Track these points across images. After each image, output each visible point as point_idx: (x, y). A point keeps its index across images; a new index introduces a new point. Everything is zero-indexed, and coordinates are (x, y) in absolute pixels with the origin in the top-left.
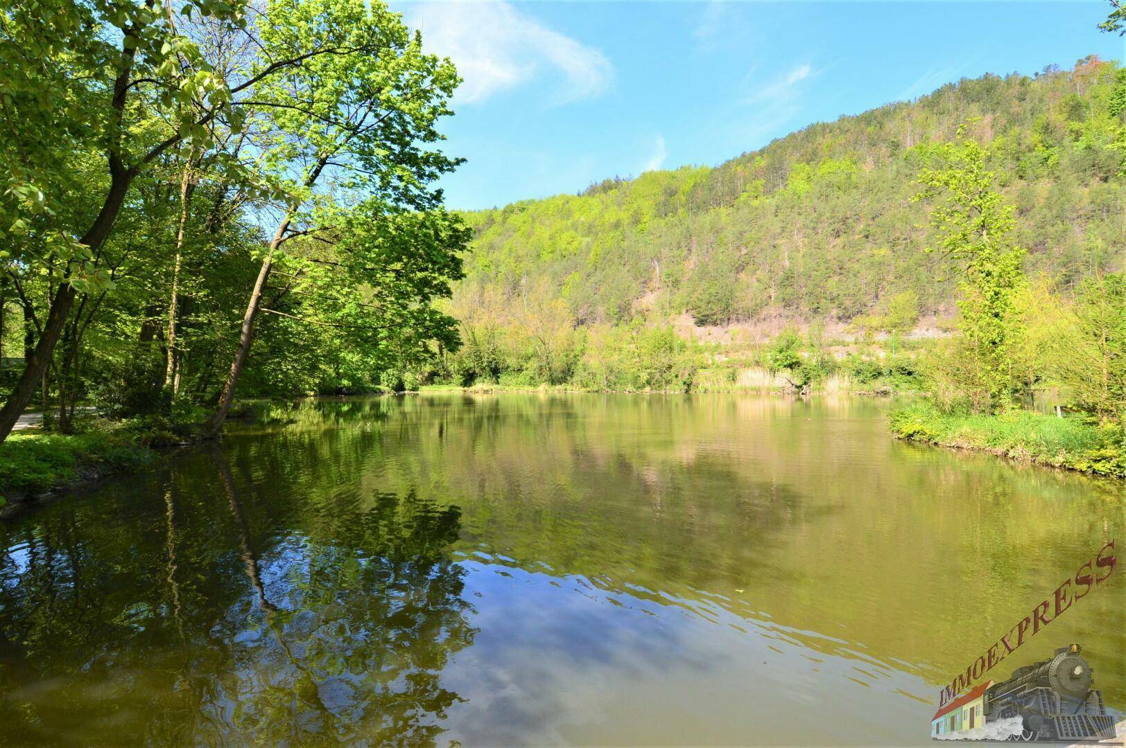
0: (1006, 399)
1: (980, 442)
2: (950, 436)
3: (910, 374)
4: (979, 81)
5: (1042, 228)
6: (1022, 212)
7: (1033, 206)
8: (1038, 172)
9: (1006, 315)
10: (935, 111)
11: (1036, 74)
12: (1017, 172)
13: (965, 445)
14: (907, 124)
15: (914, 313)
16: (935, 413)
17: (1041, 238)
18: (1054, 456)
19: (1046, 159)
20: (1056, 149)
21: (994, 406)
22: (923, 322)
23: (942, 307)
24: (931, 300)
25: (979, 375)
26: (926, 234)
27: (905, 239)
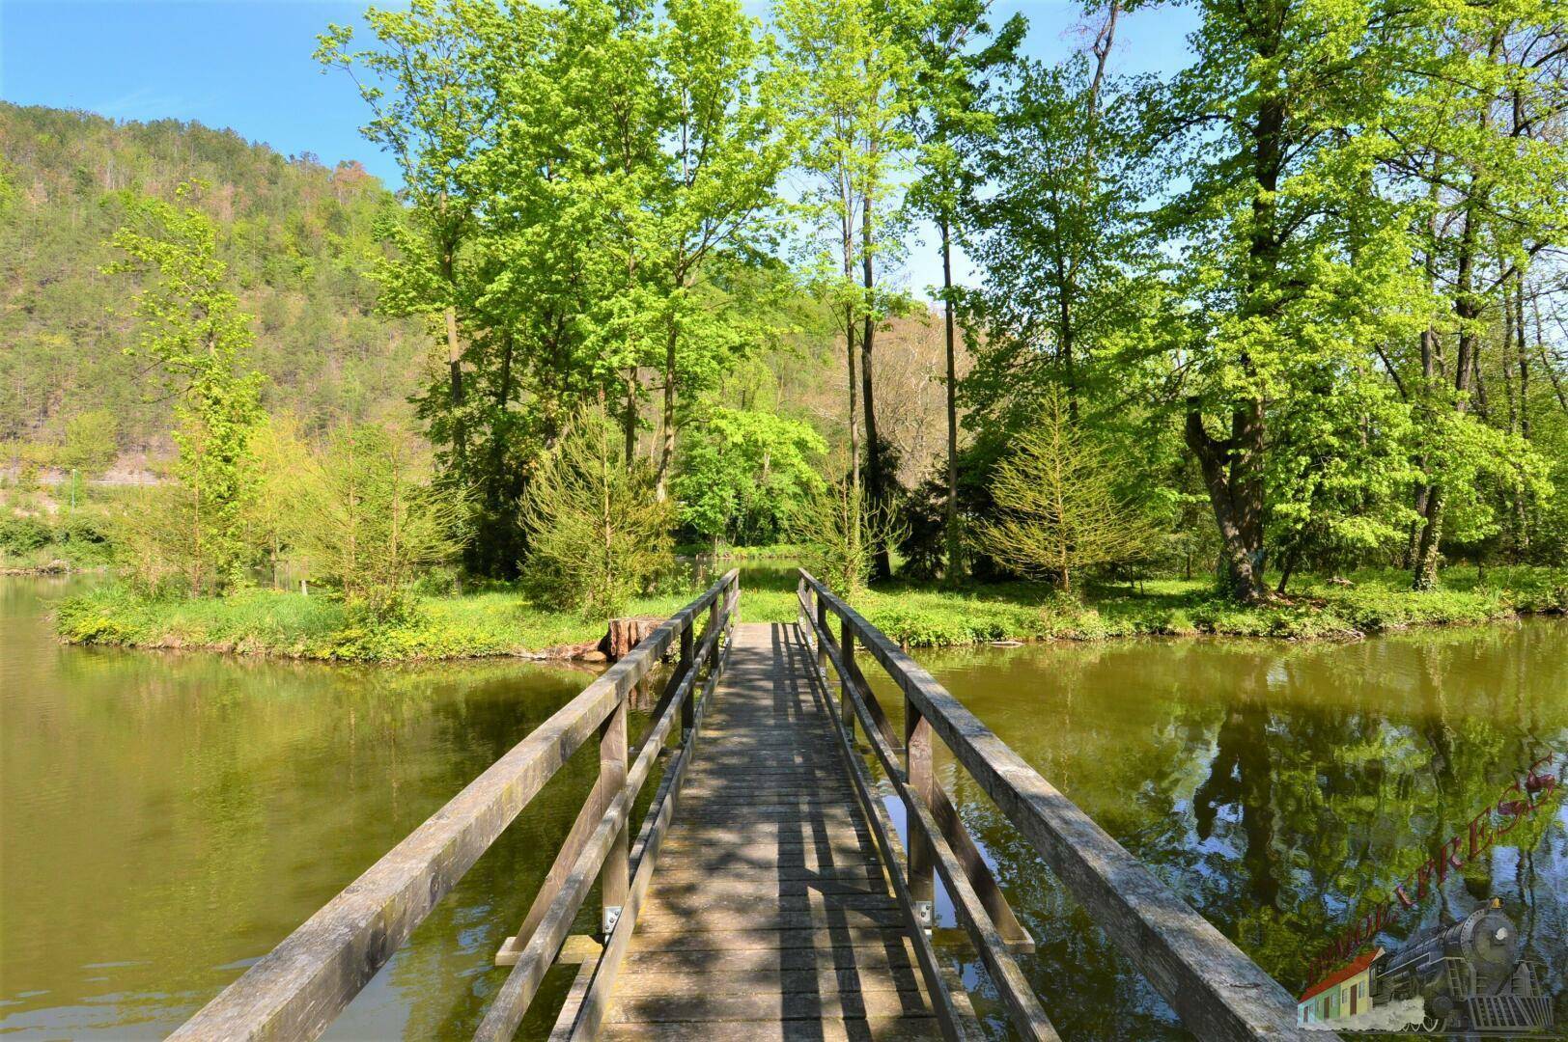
0: (238, 574)
1: (199, 637)
2: (154, 632)
3: (99, 540)
4: (217, 135)
5: (294, 354)
6: (269, 328)
7: (283, 325)
8: (291, 281)
9: (241, 462)
10: (152, 151)
11: (292, 157)
12: (264, 274)
13: (177, 644)
14: (107, 153)
15: (110, 446)
16: (132, 598)
17: (291, 367)
18: (292, 644)
19: (300, 269)
20: (312, 260)
21: (222, 585)
22: (124, 460)
23: (154, 441)
24: (138, 429)
25: (201, 541)
26: (132, 328)
27: (97, 328)
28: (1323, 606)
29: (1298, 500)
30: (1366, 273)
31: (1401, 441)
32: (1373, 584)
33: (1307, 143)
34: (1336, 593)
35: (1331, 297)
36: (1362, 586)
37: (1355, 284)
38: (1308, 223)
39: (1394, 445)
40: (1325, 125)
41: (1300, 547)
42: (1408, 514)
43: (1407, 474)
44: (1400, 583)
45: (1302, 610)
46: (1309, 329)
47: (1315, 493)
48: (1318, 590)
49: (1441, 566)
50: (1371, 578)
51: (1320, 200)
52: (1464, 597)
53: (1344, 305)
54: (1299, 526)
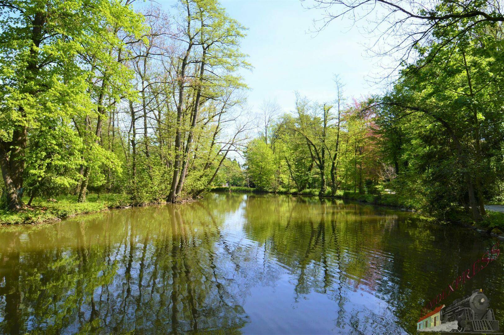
28: (46, 210)
29: (40, 169)
30: (72, 90)
31: (79, 151)
32: (64, 201)
33: (53, 35)
34: (51, 205)
35: (58, 95)
36: (60, 201)
37: (67, 92)
38: (51, 65)
39: (77, 151)
40: (61, 31)
41: (39, 187)
42: (79, 176)
43: (81, 162)
44: (73, 200)
45: (38, 212)
46: (49, 104)
47: (47, 167)
48: (44, 204)
49: (87, 194)
50: (63, 199)
51: (56, 58)
52: (94, 204)
53: (62, 99)
54: (40, 179)
